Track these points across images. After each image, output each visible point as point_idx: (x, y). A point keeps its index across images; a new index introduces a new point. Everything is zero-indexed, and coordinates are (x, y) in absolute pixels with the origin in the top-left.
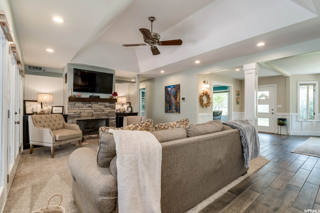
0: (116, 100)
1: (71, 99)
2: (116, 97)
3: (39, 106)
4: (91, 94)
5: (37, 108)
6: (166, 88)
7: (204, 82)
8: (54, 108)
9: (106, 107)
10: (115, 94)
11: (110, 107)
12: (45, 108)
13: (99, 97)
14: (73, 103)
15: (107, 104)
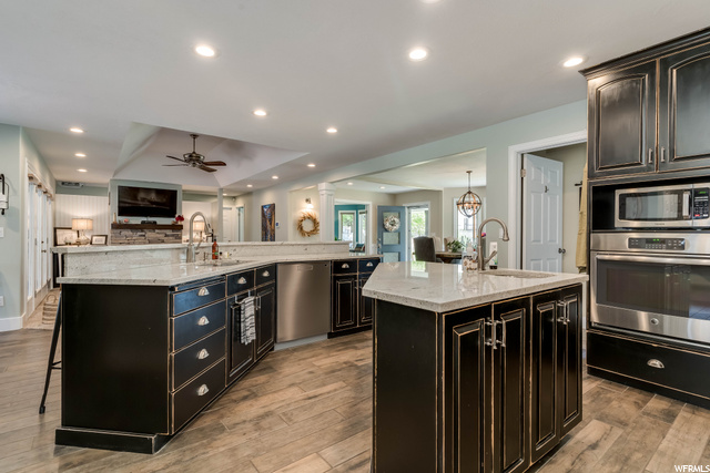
0: (181, 227)
1: (115, 226)
2: (183, 223)
3: (75, 235)
4: (145, 219)
5: (71, 237)
6: (263, 207)
7: (307, 200)
8: (94, 238)
9: (166, 236)
10: (181, 218)
11: (173, 235)
12: (82, 238)
13: (155, 222)
14: (119, 231)
15: (169, 232)
